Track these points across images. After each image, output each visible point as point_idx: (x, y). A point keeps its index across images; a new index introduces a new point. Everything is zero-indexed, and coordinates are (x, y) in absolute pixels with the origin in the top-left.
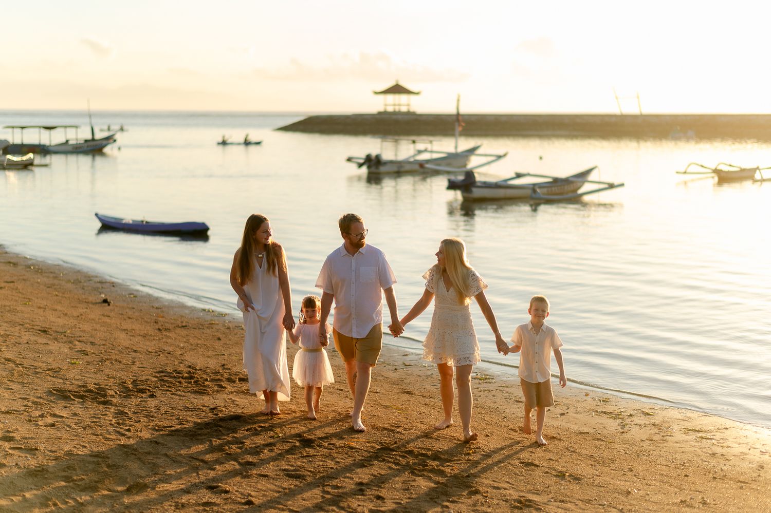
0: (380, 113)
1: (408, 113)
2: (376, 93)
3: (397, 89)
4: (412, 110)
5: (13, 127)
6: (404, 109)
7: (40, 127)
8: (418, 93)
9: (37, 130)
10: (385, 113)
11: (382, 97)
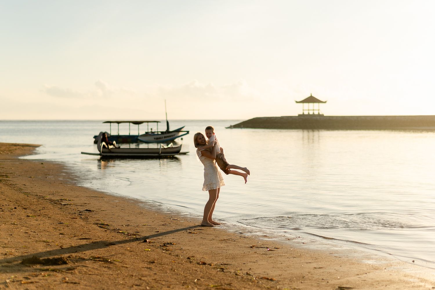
0: (299, 115)
1: (319, 115)
2: (297, 102)
3: (311, 100)
4: (321, 113)
5: (110, 122)
6: (316, 113)
7: (129, 122)
8: (325, 102)
9: (128, 124)
10: (303, 115)
11: (301, 104)
